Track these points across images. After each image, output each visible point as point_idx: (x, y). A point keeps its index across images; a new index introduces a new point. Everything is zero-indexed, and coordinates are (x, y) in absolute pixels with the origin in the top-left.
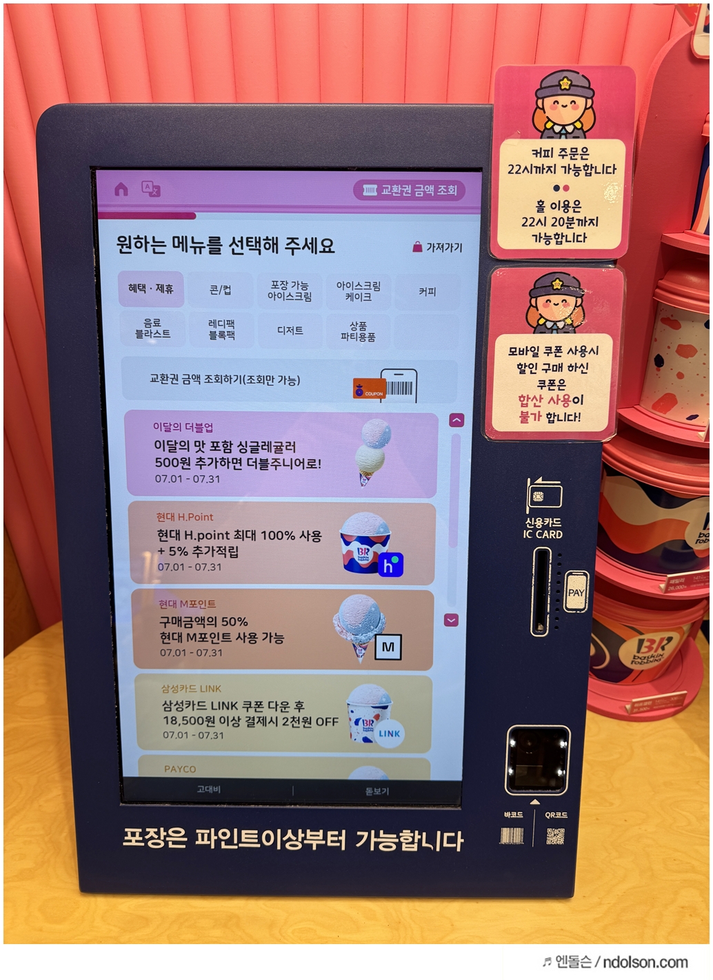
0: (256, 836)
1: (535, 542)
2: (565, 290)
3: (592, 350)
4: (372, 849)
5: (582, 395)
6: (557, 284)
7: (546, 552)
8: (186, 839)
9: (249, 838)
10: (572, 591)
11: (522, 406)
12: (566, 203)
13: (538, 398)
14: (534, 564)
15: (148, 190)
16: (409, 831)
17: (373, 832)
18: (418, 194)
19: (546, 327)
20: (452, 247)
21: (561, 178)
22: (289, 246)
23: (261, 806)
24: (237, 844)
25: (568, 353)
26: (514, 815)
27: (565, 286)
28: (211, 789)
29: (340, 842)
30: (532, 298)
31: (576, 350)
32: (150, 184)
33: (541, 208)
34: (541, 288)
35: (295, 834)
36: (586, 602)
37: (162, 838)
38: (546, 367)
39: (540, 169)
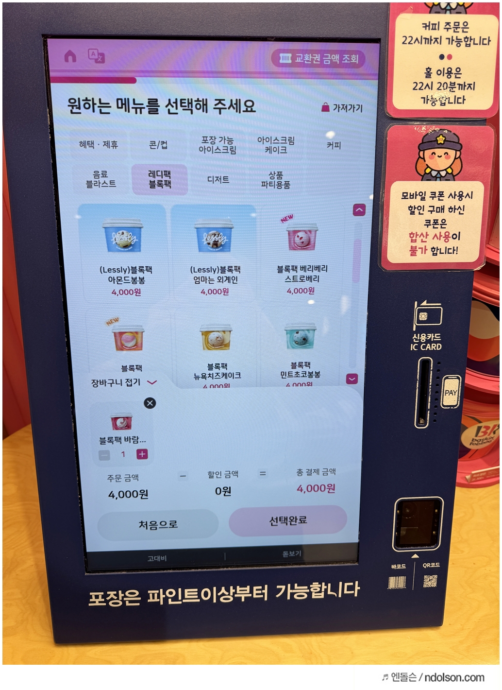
0: (197, 593)
1: (420, 353)
2: (448, 144)
3: (468, 194)
4: (289, 598)
5: (459, 232)
6: (441, 140)
7: (428, 361)
8: (140, 599)
9: (190, 595)
10: (447, 392)
11: (412, 242)
12: (449, 70)
13: (425, 235)
14: (418, 371)
15: (93, 57)
16: (318, 583)
17: (289, 585)
18: (326, 62)
19: (431, 175)
20: (354, 108)
21: (446, 48)
22: (217, 106)
23: (199, 570)
24: (181, 600)
25: (449, 197)
26: (399, 567)
27: (447, 141)
28: (159, 558)
29: (263, 594)
30: (420, 151)
31: (455, 195)
32: (96, 52)
33: (428, 75)
34: (429, 143)
35: (228, 590)
36: (458, 400)
37: (120, 599)
38: (431, 209)
39: (428, 40)
